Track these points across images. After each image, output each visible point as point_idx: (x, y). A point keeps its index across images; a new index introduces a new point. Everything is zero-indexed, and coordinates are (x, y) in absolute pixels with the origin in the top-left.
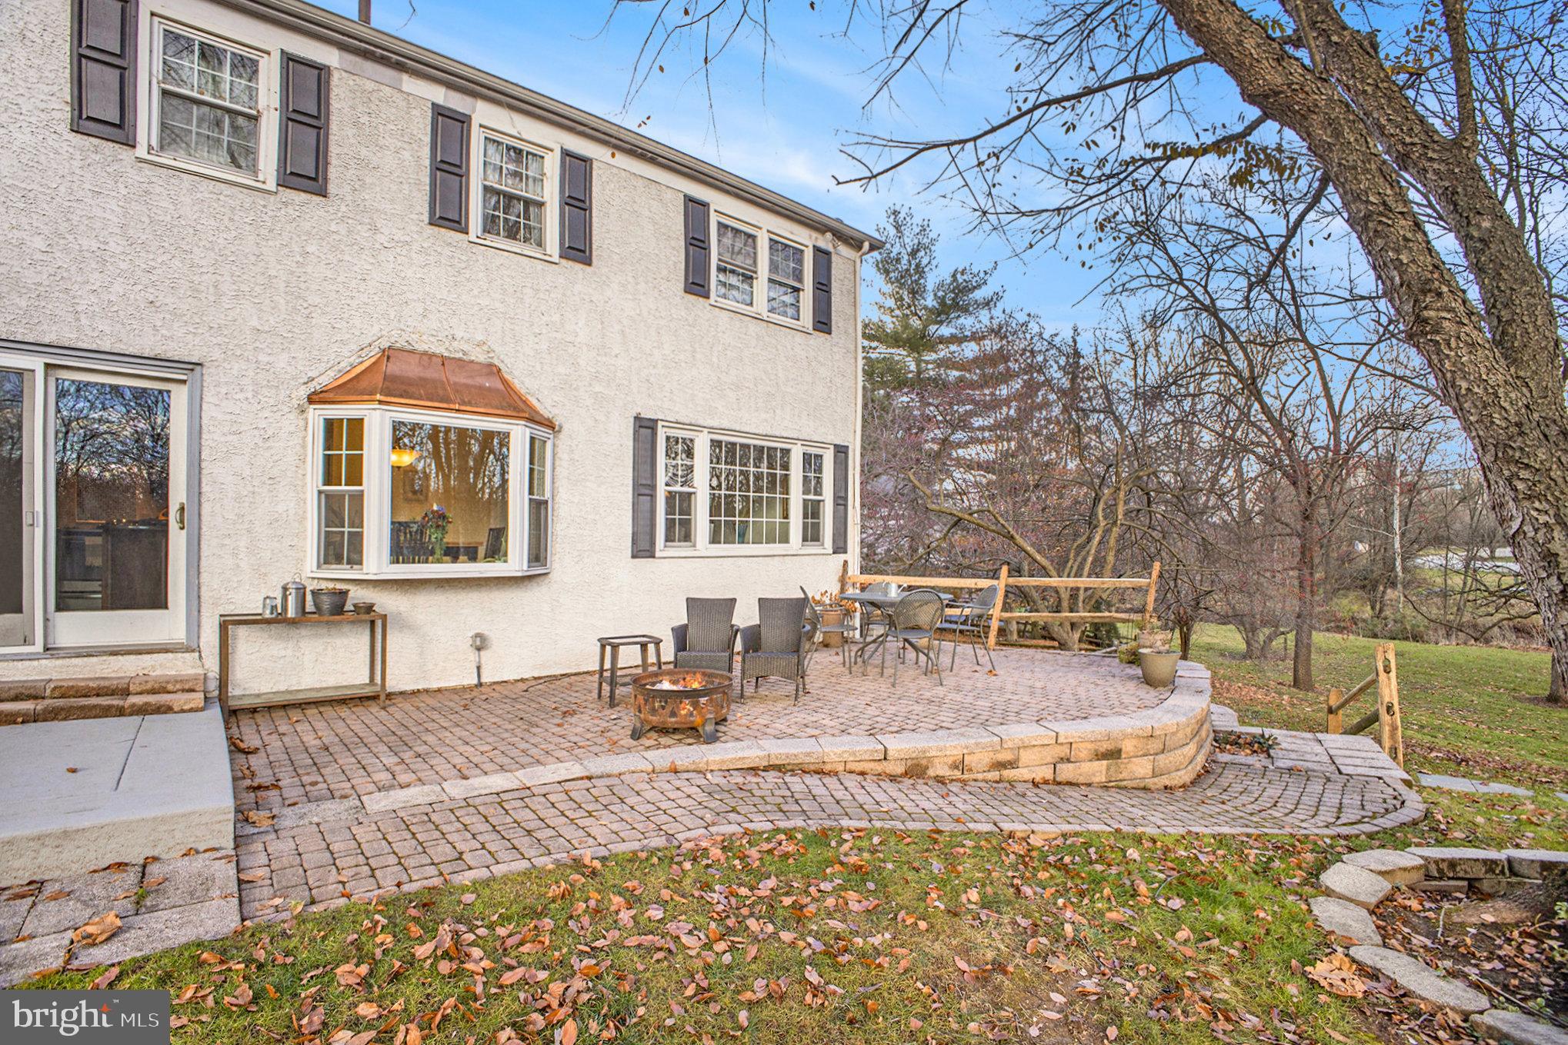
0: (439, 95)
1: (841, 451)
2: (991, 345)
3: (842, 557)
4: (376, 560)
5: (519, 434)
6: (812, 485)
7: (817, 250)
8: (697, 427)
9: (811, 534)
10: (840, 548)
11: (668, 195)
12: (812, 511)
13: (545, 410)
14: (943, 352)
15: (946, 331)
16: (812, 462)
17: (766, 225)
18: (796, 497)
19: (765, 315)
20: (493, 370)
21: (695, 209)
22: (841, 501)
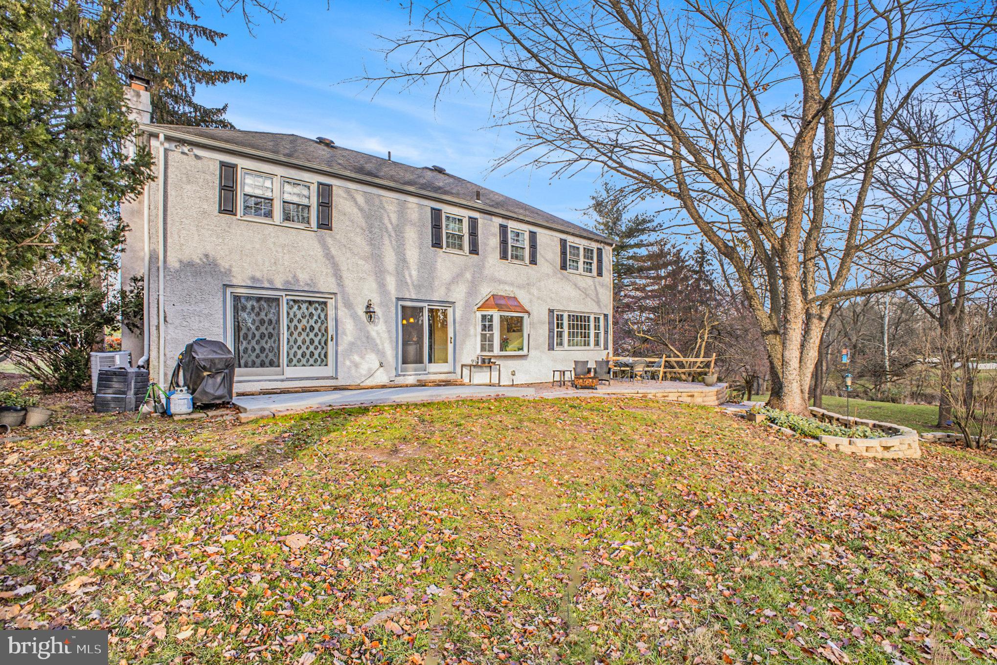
0: (500, 221)
1: (606, 316)
2: (655, 249)
3: (606, 351)
4: (497, 351)
5: (525, 316)
6: (597, 327)
7: (598, 249)
8: (564, 311)
9: (597, 344)
10: (606, 348)
11: (555, 239)
12: (597, 335)
13: (527, 308)
14: (631, 252)
15: (632, 241)
16: (597, 320)
17: (582, 243)
18: (592, 332)
19: (583, 273)
20: (515, 298)
21: (563, 243)
22: (606, 332)
